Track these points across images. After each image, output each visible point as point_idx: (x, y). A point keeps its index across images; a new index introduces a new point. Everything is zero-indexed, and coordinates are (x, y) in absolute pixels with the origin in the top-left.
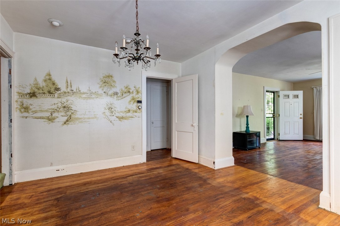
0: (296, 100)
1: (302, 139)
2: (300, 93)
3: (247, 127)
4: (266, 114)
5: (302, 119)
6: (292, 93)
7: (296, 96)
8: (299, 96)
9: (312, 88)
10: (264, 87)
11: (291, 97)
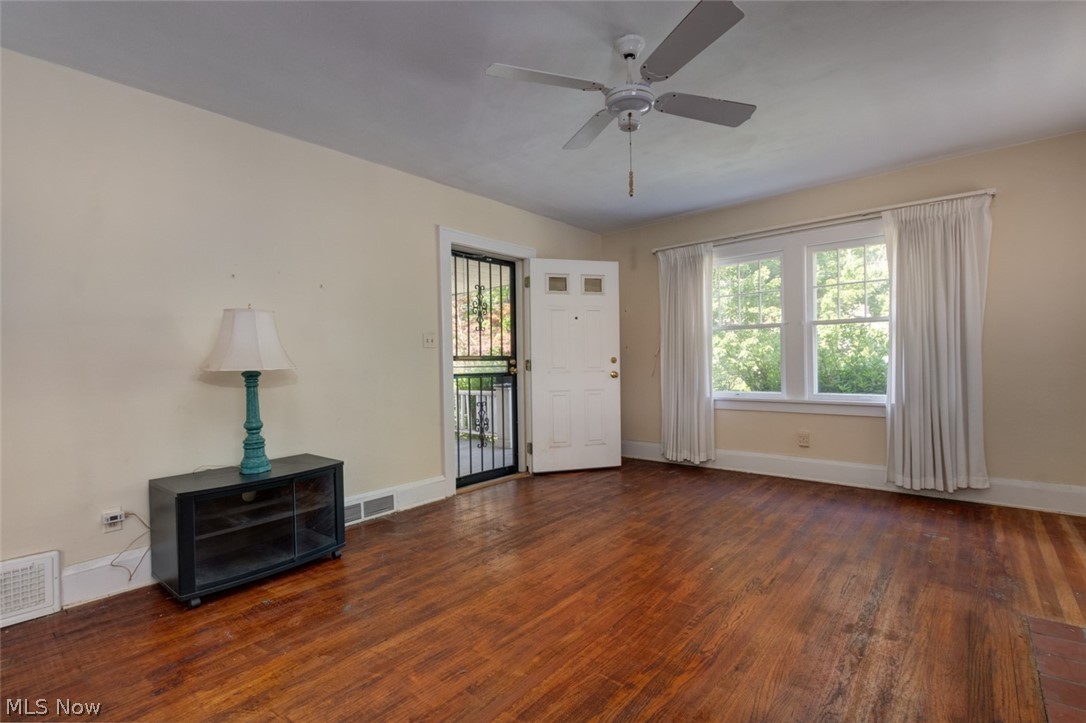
0: (593, 298)
1: (618, 463)
2: (608, 271)
3: (253, 444)
4: (456, 358)
5: (618, 381)
6: (577, 270)
7: (594, 285)
8: (605, 285)
9: (654, 254)
10: (437, 227)
11: (576, 284)
